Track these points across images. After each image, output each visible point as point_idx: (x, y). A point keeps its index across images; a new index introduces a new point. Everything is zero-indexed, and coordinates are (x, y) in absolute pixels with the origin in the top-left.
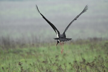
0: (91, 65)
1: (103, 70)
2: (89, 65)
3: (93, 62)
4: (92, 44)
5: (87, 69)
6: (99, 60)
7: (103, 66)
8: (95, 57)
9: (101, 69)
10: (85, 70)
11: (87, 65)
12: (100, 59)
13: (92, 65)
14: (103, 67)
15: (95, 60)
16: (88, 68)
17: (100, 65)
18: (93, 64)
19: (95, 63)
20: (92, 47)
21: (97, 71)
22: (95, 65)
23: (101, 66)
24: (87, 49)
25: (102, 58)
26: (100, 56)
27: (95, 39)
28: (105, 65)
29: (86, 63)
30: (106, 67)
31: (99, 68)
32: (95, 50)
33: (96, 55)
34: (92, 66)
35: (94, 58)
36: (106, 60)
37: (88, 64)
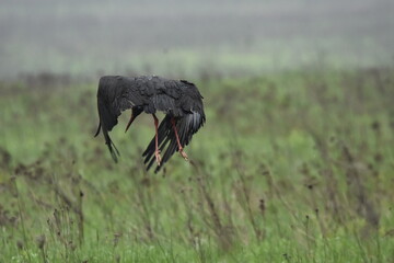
0: (34, 175)
1: (73, 191)
2: (26, 174)
3: (38, 163)
4: (36, 95)
5: (16, 189)
6: (60, 155)
7: (74, 175)
8: (47, 145)
9: (69, 188)
10: (8, 192)
11: (17, 172)
12: (64, 151)
13: (36, 174)
14: (76, 181)
15: (46, 154)
16: (21, 183)
17: (65, 171)
18: (40, 172)
19: (47, 165)
20: (33, 108)
21: (53, 193)
22: (45, 174)
23: (69, 175)
25: (72, 149)
26: (63, 141)
28: (81, 172)
29: (14, 164)
30: (86, 182)
31: (61, 183)
32: (44, 117)
33: (48, 136)
34: (35, 178)
35: (42, 148)
36: (85, 155)
37: (21, 169)
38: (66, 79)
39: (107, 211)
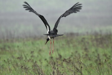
0: (68, 62)
1: (79, 67)
2: (66, 61)
3: (69, 58)
4: (69, 39)
5: (63, 66)
6: (75, 56)
7: (79, 61)
8: (72, 53)
9: (78, 66)
10: (61, 67)
11: (63, 61)
12: (77, 55)
13: (69, 62)
14: (80, 63)
15: (72, 56)
16: (64, 64)
17: (77, 61)
18: (70, 61)
19: (72, 59)
20: (68, 43)
21: (74, 67)
22: (71, 62)
23: (78, 62)
24: (63, 45)
25: (79, 54)
26: (76, 52)
27: (72, 34)
28: (82, 61)
29: (63, 59)
30: (83, 63)
31: (76, 64)
32: (71, 45)
33: (72, 51)
34: (69, 63)
35: (71, 54)
36: (83, 56)
37: (64, 60)
38: (77, 34)
39: (89, 72)
